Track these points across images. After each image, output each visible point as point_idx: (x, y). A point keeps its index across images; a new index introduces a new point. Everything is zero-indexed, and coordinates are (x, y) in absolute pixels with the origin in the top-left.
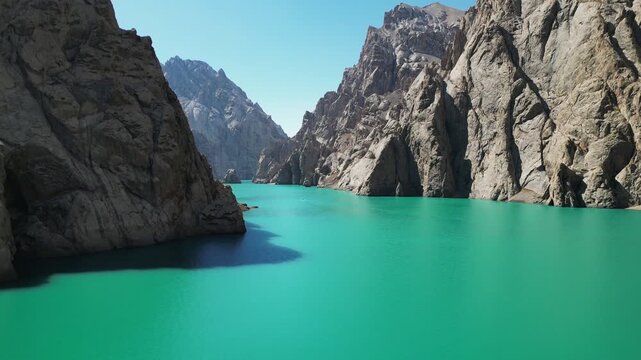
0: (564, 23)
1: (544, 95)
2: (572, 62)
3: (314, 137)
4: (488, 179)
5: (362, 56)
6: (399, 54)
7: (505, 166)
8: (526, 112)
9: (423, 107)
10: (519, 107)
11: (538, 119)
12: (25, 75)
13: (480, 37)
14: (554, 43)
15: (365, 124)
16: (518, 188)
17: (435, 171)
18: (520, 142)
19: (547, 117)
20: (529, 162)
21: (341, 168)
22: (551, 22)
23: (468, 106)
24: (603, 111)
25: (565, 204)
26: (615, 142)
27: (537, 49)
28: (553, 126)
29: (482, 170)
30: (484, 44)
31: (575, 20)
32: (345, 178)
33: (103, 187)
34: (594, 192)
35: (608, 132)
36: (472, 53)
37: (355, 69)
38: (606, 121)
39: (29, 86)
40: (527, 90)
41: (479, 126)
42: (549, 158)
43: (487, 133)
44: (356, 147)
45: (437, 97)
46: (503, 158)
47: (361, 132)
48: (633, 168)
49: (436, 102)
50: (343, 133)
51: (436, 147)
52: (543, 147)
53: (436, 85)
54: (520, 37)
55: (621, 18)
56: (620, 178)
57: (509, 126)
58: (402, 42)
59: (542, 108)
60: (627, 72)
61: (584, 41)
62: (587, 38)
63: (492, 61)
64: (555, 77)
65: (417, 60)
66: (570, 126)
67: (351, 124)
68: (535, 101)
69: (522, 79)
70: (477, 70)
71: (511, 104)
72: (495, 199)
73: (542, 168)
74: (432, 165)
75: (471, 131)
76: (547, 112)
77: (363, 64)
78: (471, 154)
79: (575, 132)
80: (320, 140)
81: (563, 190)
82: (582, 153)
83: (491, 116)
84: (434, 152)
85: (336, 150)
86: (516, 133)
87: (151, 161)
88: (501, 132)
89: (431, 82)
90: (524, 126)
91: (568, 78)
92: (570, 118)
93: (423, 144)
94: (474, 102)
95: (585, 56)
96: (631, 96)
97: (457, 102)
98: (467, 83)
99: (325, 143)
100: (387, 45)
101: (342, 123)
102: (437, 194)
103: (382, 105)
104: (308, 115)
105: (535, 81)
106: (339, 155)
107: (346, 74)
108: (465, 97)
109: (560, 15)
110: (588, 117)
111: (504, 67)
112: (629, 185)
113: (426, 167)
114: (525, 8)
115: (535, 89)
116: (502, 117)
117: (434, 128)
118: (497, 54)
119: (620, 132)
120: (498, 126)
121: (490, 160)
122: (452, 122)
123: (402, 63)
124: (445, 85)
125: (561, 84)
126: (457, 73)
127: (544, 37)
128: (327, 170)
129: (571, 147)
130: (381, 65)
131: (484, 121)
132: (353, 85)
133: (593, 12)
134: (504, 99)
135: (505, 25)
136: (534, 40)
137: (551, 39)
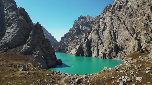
0: (105, 30)
1: (102, 41)
2: (106, 36)
3: (64, 42)
4: (94, 54)
5: (73, 26)
6: (81, 26)
7: (97, 52)
8: (100, 44)
9: (85, 41)
10: (99, 43)
11: (102, 45)
12: (41, 47)
13: (93, 30)
14: (104, 33)
15: (74, 41)
16: (98, 56)
17: (86, 52)
18: (99, 48)
19: (103, 45)
20: (100, 52)
21: (70, 50)
22: (104, 29)
23: (92, 42)
24: (109, 45)
25: (104, 59)
26: (110, 50)
27: (102, 34)
28: (103, 46)
29: (93, 52)
30: (94, 32)
31: (107, 30)
32: (71, 52)
33: (49, 59)
34: (107, 57)
35: (110, 48)
36: (92, 33)
37: (72, 28)
38: (110, 46)
39: (41, 49)
40: (100, 40)
41: (93, 45)
42: (103, 51)
43: (94, 46)
44: (73, 46)
45: (87, 40)
46: (96, 51)
47: (74, 43)
48: (113, 53)
49: (86, 41)
50: (70, 42)
51: (87, 48)
52: (102, 49)
53: (86, 38)
54: (99, 31)
55: (112, 31)
56: (111, 55)
57: (97, 45)
58: (81, 24)
59: (102, 43)
60: (112, 40)
61: (108, 34)
62: (108, 33)
63: (95, 35)
64: (104, 38)
65: (84, 28)
66: (105, 47)
67: (72, 40)
68: (101, 42)
69: (99, 38)
70: (93, 36)
71: (98, 42)
72: (95, 57)
73: (102, 53)
74: (86, 51)
75: (92, 46)
76: (103, 44)
77: (74, 27)
78: (92, 50)
79: (106, 48)
80: (65, 43)
81: (103, 56)
82: (107, 51)
83: (95, 44)
84: (86, 49)
85: (69, 46)
86: (98, 47)
87: (53, 56)
88: (96, 46)
89: (86, 37)
90: (100, 46)
91: (105, 39)
92: (105, 45)
93: (85, 47)
94: (92, 41)
95: (108, 36)
96: (112, 43)
97: (90, 41)
98: (91, 38)
99: (66, 43)
100: (79, 25)
101: (70, 39)
102: (87, 56)
103: (78, 37)
104: (62, 37)
105: (101, 38)
106: (69, 47)
107: (70, 29)
108: (91, 40)
109: (105, 29)
110: (107, 46)
111: (97, 36)
112: (112, 56)
113: (85, 51)
114: (100, 26)
115: (101, 40)
116: (96, 44)
117: (86, 45)
118: (96, 34)
119: (111, 48)
120: (96, 45)
121: (95, 51)
122: (89, 44)
123: (81, 28)
124: (88, 38)
125: (105, 40)
126: (90, 36)
127: (103, 32)
128: (67, 50)
129: (105, 50)
130: (77, 28)
131: (94, 45)
132: (72, 32)
133: (109, 29)
134: (97, 41)
135: (97, 29)
136: (101, 32)
137: (104, 32)
